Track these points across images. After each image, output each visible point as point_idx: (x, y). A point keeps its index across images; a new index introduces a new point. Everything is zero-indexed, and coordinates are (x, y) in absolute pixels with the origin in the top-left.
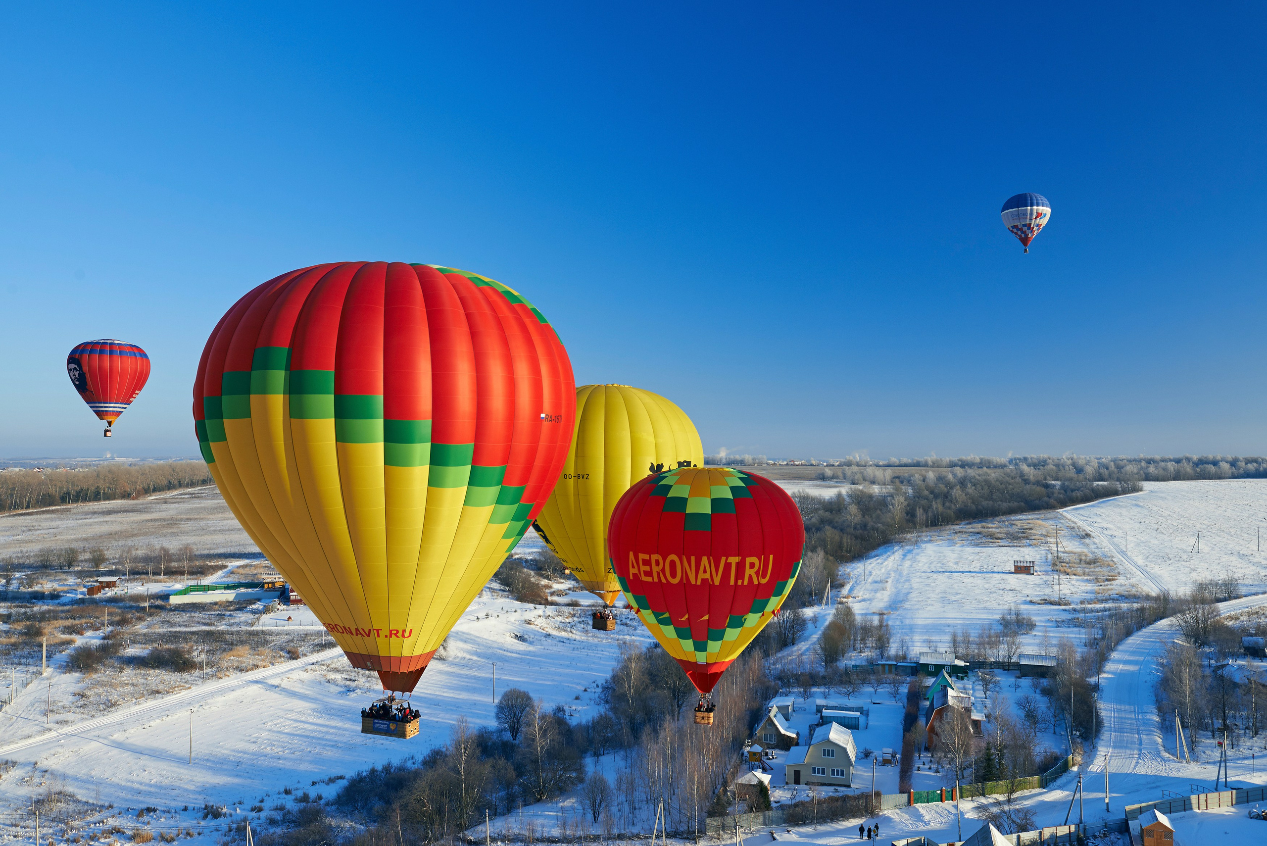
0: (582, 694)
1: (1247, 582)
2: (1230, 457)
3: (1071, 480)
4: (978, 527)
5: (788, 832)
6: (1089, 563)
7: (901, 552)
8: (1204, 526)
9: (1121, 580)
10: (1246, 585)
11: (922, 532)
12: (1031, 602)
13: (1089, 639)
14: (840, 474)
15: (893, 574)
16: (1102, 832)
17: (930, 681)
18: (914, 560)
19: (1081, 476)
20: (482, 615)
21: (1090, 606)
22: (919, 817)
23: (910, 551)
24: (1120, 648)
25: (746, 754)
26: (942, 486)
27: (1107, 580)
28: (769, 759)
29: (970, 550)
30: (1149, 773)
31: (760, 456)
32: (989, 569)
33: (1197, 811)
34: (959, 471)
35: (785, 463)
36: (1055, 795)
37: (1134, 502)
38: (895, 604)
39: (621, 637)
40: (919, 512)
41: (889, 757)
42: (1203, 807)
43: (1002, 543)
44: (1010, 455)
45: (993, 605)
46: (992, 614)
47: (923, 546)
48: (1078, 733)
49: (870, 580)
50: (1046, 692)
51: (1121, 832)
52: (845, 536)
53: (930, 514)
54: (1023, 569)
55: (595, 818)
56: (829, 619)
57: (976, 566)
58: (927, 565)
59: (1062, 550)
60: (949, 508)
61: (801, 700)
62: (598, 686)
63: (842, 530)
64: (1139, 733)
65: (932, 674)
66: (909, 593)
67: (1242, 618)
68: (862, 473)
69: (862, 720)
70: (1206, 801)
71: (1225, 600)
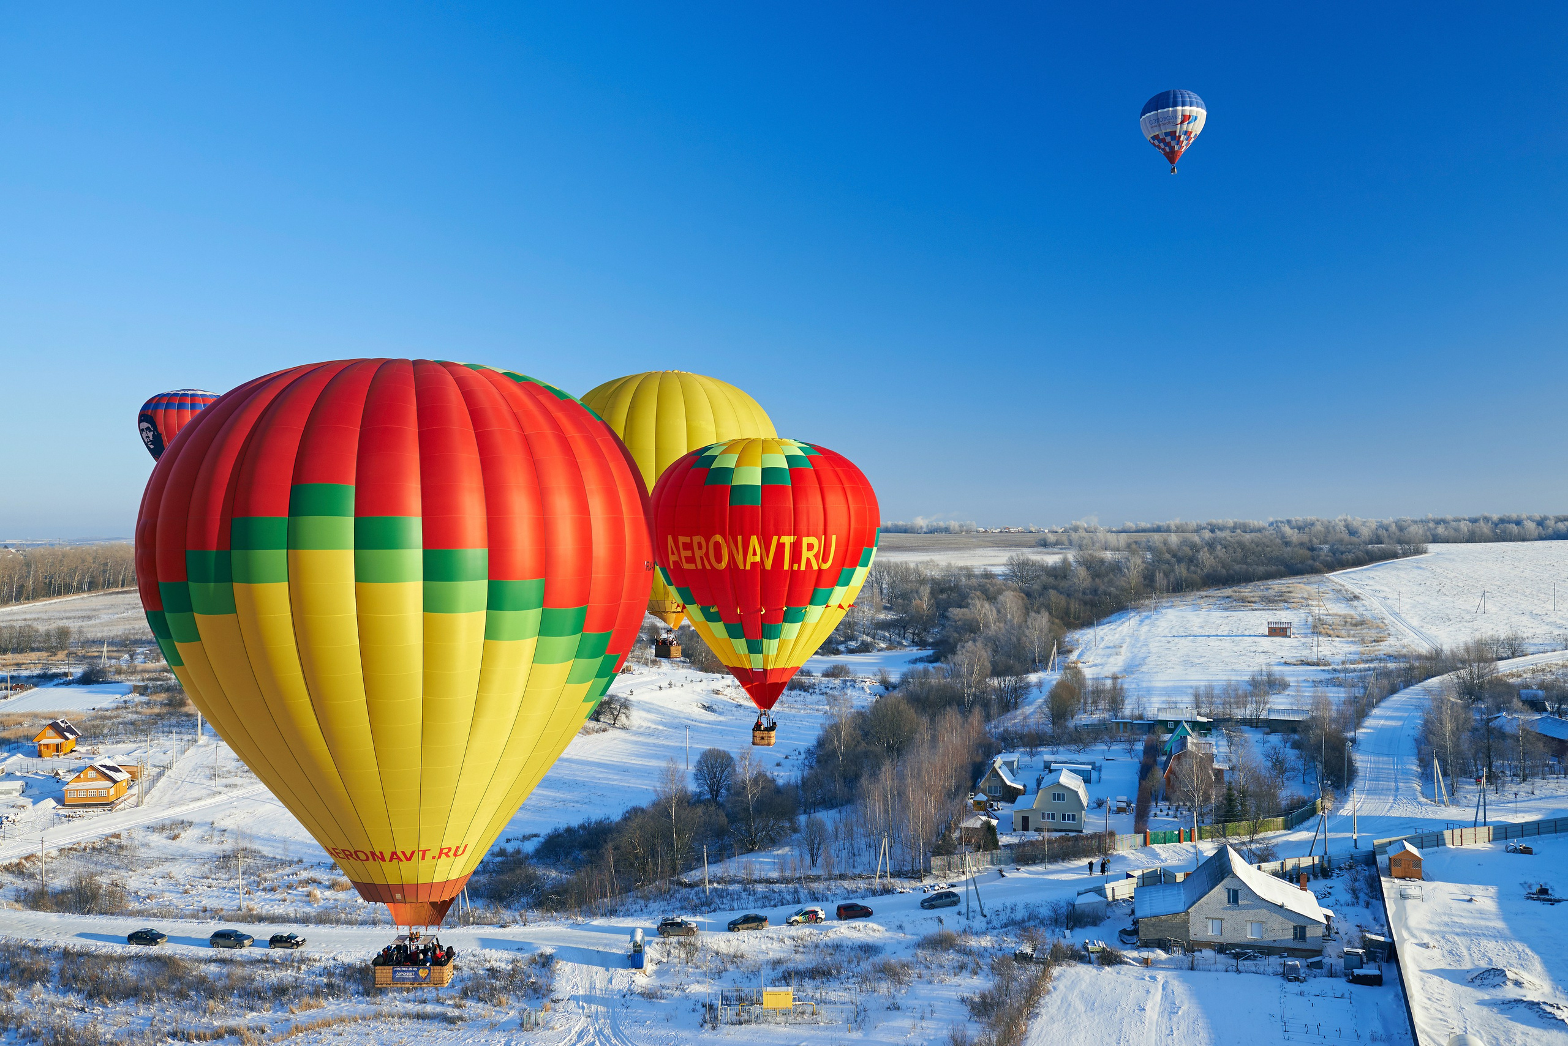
0: (783, 762)
1: (1536, 641)
2: (1537, 516)
3: (1341, 541)
4: (1228, 591)
5: (1018, 870)
6: (1356, 625)
7: (1137, 618)
8: (1495, 587)
9: (1391, 641)
10: (1535, 645)
11: (1163, 598)
12: (1286, 663)
13: (1350, 697)
14: (1064, 538)
15: (1128, 640)
16: (1348, 863)
17: (1167, 737)
18: (1153, 625)
19: (1354, 539)
20: (665, 684)
21: (1352, 666)
22: (1156, 856)
23: (1147, 617)
24: (1383, 704)
25: (969, 804)
26: (1187, 549)
27: (1375, 641)
28: (995, 810)
29: (1218, 614)
30: (1404, 816)
31: (968, 522)
32: (1239, 633)
33: (1451, 846)
34: (1207, 535)
35: (999, 530)
36: (1302, 835)
37: (1415, 564)
38: (1130, 668)
39: (821, 707)
40: (1159, 577)
41: (1124, 805)
42: (1457, 842)
43: (1255, 606)
44: (1271, 519)
45: (1242, 666)
46: (1241, 675)
47: (1164, 611)
48: (1329, 782)
49: (1101, 646)
50: (1296, 745)
51: (1367, 865)
52: (1073, 600)
53: (1172, 576)
54: (1277, 631)
55: (814, 863)
56: (1054, 683)
57: (1224, 630)
58: (1167, 630)
59: (1326, 612)
60: (1195, 573)
61: (1027, 759)
62: (800, 754)
63: (1068, 595)
64: (1396, 781)
65: (1171, 731)
66: (1146, 658)
67: (1525, 676)
68: (1092, 538)
69: (1094, 775)
70: (1461, 836)
71: (1508, 658)
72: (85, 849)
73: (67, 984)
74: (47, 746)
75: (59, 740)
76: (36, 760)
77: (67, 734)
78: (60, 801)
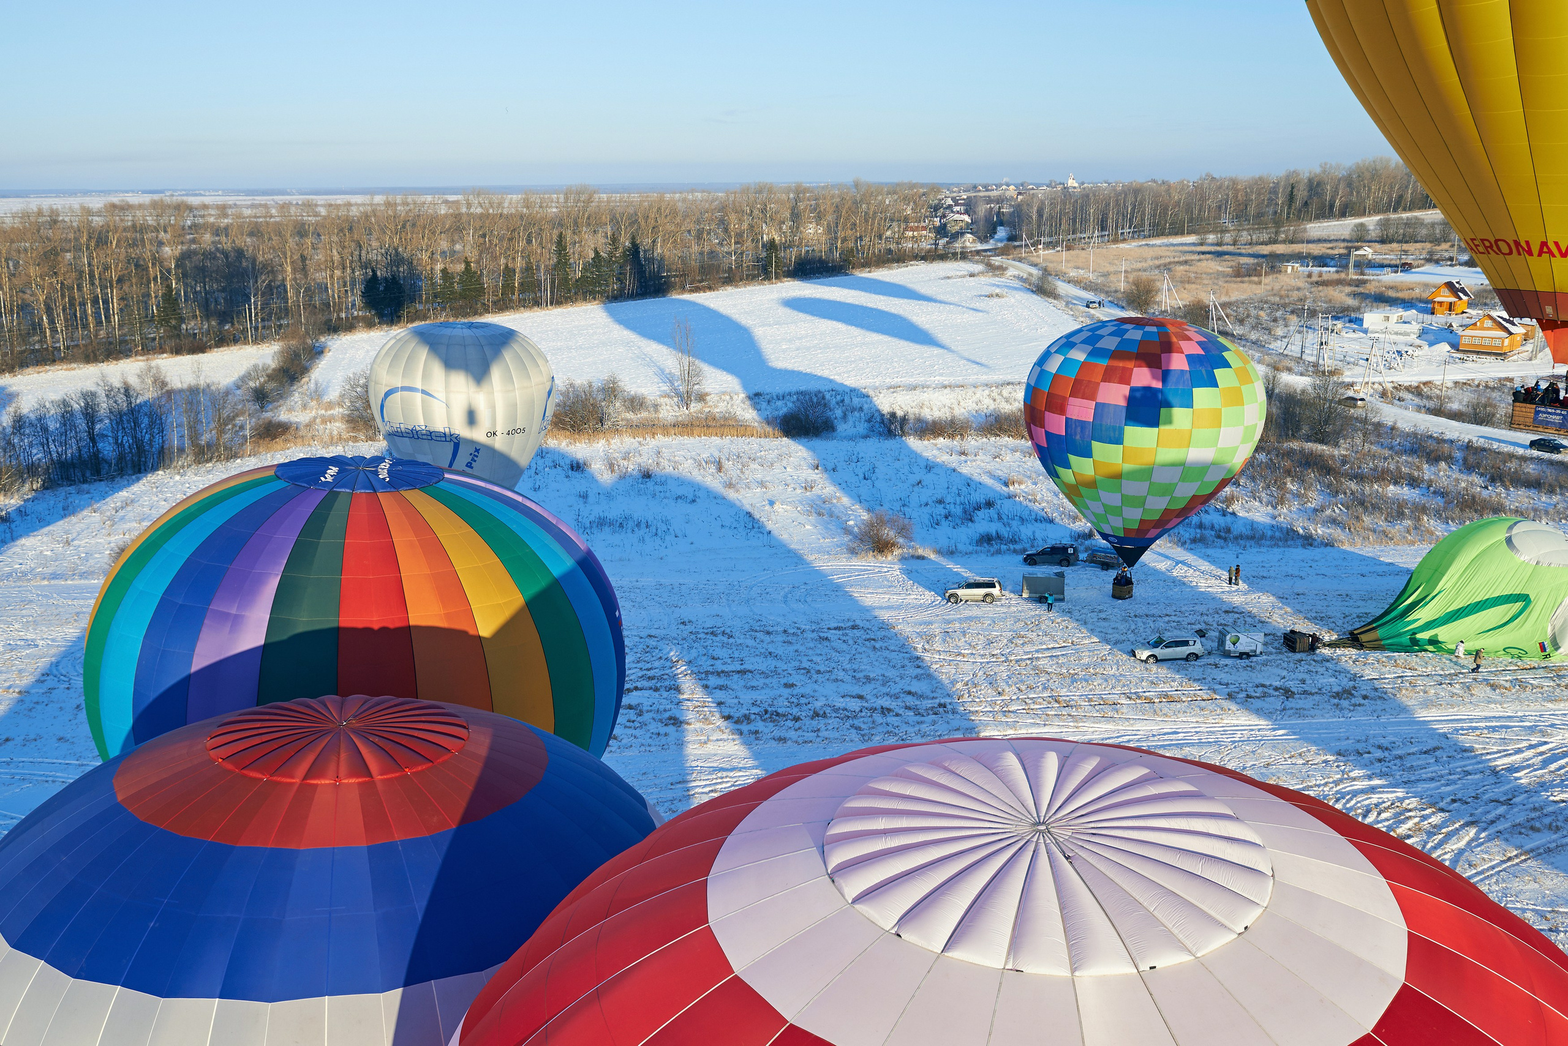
72: (1478, 386)
73: (1469, 467)
74: (1441, 303)
75: (1453, 299)
76: (1430, 316)
77: (1461, 295)
78: (1455, 347)
